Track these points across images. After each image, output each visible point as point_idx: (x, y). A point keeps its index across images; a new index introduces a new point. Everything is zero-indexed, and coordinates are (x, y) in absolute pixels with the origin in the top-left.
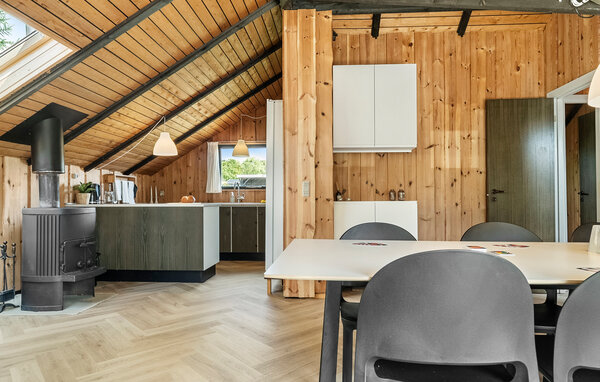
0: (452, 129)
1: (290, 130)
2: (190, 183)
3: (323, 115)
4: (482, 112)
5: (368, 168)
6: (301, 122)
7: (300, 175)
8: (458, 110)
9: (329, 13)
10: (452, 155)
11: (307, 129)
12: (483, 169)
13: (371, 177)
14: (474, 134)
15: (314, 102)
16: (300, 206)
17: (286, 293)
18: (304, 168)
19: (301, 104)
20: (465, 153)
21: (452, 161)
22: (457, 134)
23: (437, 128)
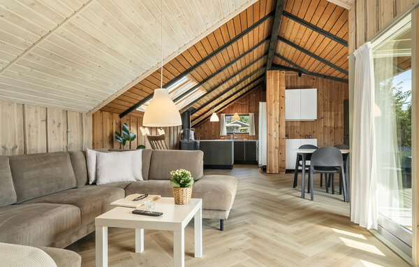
0: (331, 111)
1: (269, 114)
2: (213, 131)
3: (282, 108)
4: (343, 105)
5: (297, 127)
6: (273, 111)
7: (273, 129)
8: (333, 104)
9: (284, 72)
10: (331, 121)
11: (275, 113)
12: (343, 126)
13: (298, 130)
14: (340, 113)
15: (278, 103)
16: (273, 141)
17: (268, 172)
18: (274, 127)
19: (273, 104)
20: (336, 121)
21: (331, 124)
22: (333, 113)
23: (324, 111)
